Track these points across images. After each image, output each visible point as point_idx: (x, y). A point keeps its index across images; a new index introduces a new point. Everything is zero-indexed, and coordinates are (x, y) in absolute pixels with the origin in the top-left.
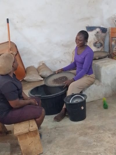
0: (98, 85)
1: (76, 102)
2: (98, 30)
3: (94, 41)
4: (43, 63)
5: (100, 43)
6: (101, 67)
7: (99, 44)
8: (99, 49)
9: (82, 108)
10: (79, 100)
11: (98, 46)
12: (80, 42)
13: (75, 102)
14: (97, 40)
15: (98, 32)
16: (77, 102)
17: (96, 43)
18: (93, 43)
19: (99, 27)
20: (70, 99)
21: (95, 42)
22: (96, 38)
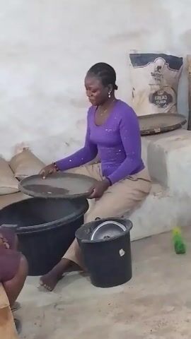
0: (162, 197)
1: (105, 237)
2: (160, 62)
3: (152, 89)
4: (24, 149)
5: (165, 93)
6: (166, 152)
7: (163, 98)
8: (165, 110)
9: (122, 252)
10: (112, 234)
11: (162, 102)
12: (95, 94)
13: (102, 238)
14: (157, 88)
15: (159, 68)
16: (108, 237)
17: (156, 94)
18: (148, 94)
19: (163, 56)
20: (91, 232)
21: (154, 92)
22: (154, 82)
